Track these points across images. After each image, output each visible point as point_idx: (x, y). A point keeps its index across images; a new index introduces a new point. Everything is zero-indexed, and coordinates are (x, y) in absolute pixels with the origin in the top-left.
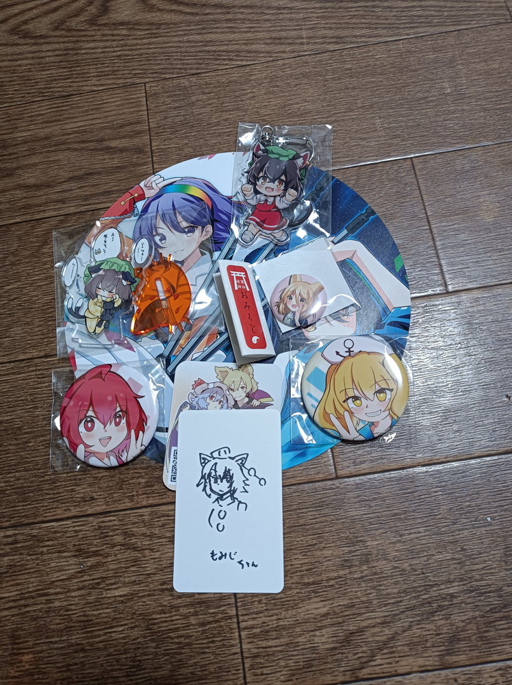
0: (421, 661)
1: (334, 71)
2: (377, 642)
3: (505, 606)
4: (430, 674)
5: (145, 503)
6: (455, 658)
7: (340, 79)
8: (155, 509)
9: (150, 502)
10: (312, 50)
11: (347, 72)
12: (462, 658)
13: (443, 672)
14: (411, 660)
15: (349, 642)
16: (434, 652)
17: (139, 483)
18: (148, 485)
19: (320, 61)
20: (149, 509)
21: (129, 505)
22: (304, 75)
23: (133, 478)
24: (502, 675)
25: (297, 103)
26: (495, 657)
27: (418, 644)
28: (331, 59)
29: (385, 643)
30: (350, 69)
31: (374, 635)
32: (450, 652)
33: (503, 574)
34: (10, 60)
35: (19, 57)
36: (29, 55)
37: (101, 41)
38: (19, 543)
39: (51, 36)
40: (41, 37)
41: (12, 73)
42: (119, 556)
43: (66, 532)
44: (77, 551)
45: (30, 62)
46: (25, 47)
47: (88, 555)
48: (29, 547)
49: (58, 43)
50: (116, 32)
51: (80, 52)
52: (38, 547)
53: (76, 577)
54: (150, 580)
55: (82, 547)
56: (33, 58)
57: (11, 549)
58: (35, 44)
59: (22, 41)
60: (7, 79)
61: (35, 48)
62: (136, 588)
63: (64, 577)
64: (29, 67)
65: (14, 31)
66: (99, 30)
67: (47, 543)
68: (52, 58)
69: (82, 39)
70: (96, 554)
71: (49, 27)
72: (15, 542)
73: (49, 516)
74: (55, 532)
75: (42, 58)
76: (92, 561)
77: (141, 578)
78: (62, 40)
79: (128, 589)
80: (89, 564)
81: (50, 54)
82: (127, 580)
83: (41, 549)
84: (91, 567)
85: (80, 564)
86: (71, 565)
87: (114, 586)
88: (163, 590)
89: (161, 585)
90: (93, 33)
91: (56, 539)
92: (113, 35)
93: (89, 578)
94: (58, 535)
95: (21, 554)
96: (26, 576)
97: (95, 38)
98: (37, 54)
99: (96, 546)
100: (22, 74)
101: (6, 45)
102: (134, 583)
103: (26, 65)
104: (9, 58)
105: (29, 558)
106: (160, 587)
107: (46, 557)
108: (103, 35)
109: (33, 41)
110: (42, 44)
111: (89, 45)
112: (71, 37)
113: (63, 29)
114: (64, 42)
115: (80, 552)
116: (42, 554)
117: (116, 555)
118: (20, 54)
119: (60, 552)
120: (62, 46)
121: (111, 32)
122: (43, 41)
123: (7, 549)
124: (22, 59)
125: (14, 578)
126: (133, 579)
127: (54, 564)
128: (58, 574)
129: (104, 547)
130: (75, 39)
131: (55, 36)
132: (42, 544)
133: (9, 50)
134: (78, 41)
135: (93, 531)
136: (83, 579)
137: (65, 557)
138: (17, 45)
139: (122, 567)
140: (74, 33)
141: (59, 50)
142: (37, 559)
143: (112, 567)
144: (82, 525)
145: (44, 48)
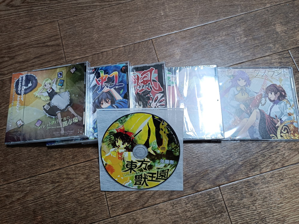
0: (163, 199)
1: (124, 10)
2: (149, 195)
3: (187, 179)
4: (166, 202)
5: (72, 164)
6: (173, 197)
7: (126, 13)
8: (76, 165)
9: (74, 163)
10: (115, 3)
11: (128, 10)
12: (175, 196)
13: (170, 202)
14: (160, 199)
15: (141, 197)
16: (167, 196)
17: (70, 158)
18: (73, 158)
19: (118, 7)
20: (74, 166)
21: (67, 165)
22: (114, 13)
23: (68, 157)
24: (187, 200)
25: (112, 23)
26: (185, 195)
27: (162, 194)
28: (122, 6)
29: (152, 196)
30: (129, 9)
31: (148, 194)
32: (171, 195)
33: (186, 170)
34: (7, 16)
35: (11, 15)
36: (14, 14)
37: (40, 6)
38: (32, 182)
39: (22, 6)
40: (18, 6)
41: (9, 21)
42: (66, 182)
43: (47, 177)
44: (52, 182)
45: (15, 16)
46: (13, 10)
47: (55, 183)
48: (35, 183)
49: (25, 8)
50: (45, 2)
51: (33, 11)
52: (38, 183)
53: (52, 190)
54: (76, 187)
55: (53, 181)
56: (16, 14)
57: (30, 185)
58: (16, 9)
59: (11, 8)
60: (7, 23)
61: (16, 11)
62: (72, 191)
63: (49, 191)
64: (15, 18)
65: (8, 5)
66: (39, 2)
67: (41, 181)
68: (23, 14)
69: (33, 6)
70: (58, 182)
71: (20, 2)
72: (31, 182)
73: (41, 172)
74: (44, 177)
75: (19, 14)
76: (57, 184)
77: (74, 187)
78: (26, 7)
79: (70, 191)
80: (56, 186)
81: (22, 12)
82: (69, 189)
83: (40, 183)
84: (57, 186)
85: (53, 186)
86: (50, 187)
87: (65, 191)
88: (81, 190)
89: (80, 188)
90: (37, 3)
91: (44, 179)
92: (44, 3)
93: (56, 190)
94: (45, 178)
95: (33, 186)
96: (36, 192)
97: (38, 5)
98: (17, 13)
99: (58, 180)
100: (13, 21)
101: (5, 10)
102: (71, 189)
103: (14, 17)
104: (7, 15)
105: (36, 187)
106: (80, 189)
107: (41, 185)
108: (41, 4)
109: (15, 8)
110: (19, 9)
111: (36, 8)
112: (29, 5)
113: (25, 3)
114: (27, 8)
115: (53, 182)
116: (40, 184)
117: (65, 182)
118: (11, 13)
119: (46, 183)
120: (26, 9)
121: (43, 2)
122: (19, 8)
123: (28, 185)
124: (12, 15)
125: (32, 193)
126: (71, 188)
127: (45, 187)
128: (46, 190)
129: (60, 180)
130: (30, 6)
131: (23, 6)
132: (40, 182)
133: (7, 12)
134: (32, 7)
135: (56, 175)
136: (55, 191)
137: (48, 184)
138: (9, 10)
139: (67, 185)
140: (30, 4)
141: (25, 11)
142: (39, 187)
143: (63, 185)
144: (53, 174)
145: (20, 10)
